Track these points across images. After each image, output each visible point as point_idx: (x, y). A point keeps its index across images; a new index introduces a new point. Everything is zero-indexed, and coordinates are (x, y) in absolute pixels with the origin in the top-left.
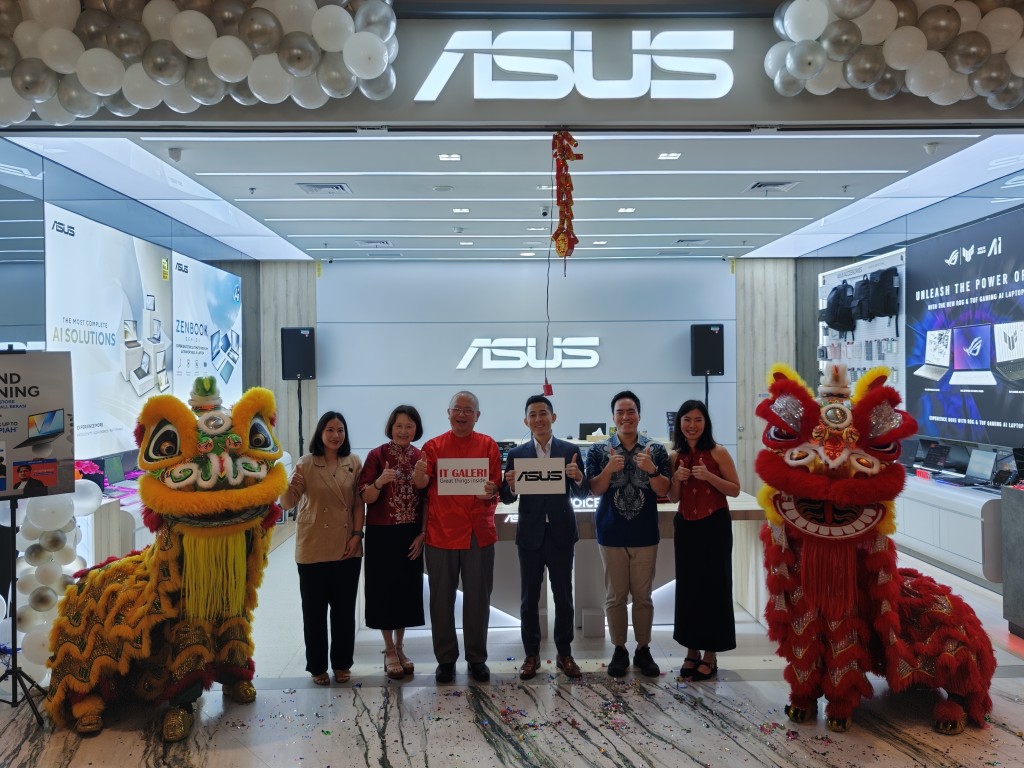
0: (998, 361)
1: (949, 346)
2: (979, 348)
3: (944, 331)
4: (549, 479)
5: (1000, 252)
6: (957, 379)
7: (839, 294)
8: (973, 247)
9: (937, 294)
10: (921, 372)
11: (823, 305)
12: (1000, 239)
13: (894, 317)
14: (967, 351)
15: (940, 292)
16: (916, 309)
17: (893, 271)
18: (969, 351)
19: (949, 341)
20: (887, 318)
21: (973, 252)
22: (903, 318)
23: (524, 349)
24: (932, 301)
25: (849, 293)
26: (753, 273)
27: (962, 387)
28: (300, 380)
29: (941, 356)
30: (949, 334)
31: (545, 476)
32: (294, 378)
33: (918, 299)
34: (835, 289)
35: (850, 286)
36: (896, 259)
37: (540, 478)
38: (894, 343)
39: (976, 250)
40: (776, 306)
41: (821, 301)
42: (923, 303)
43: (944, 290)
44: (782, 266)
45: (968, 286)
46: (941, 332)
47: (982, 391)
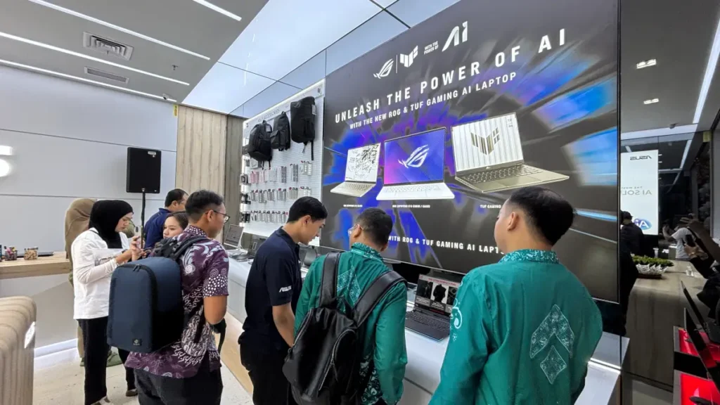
1: (377, 161)
2: (423, 158)
3: (371, 147)
5: (465, 39)
6: (385, 195)
7: (260, 130)
8: (416, 49)
9: (362, 111)
10: (339, 189)
11: (246, 142)
12: (465, 24)
13: (309, 145)
14: (405, 163)
15: (365, 108)
16: (332, 130)
18: (406, 163)
19: (377, 157)
20: (302, 144)
21: (416, 54)
22: (319, 143)
24: (354, 120)
25: (268, 130)
27: (395, 202)
29: (366, 173)
30: (378, 149)
33: (337, 121)
34: (256, 126)
35: (268, 125)
39: (421, 51)
40: (211, 146)
42: (344, 124)
43: (372, 106)
44: (217, 119)
45: (407, 93)
46: (366, 148)
47: (428, 206)
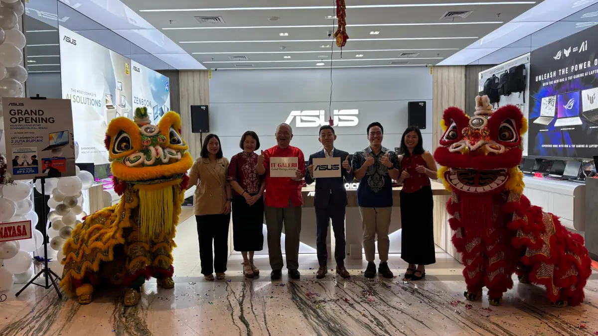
0: (584, 110)
1: (555, 105)
2: (572, 104)
3: (552, 97)
4: (332, 169)
5: (586, 49)
6: (559, 123)
7: (491, 82)
8: (570, 48)
9: (548, 77)
10: (537, 121)
11: (481, 89)
12: (586, 42)
13: (522, 92)
14: (565, 107)
15: (550, 75)
16: (535, 86)
17: (522, 67)
18: (566, 107)
19: (555, 101)
20: (519, 93)
21: (570, 51)
22: (527, 92)
23: (318, 116)
24: (545, 81)
25: (496, 81)
26: (442, 74)
27: (562, 127)
28: (201, 133)
29: (550, 112)
30: (555, 99)
31: (330, 167)
32: (198, 132)
33: (537, 81)
34: (489, 79)
35: (497, 78)
36: (524, 59)
37: (327, 169)
38: (522, 106)
39: (572, 50)
40: (455, 92)
41: (479, 87)
42: (540, 83)
43: (553, 74)
44: (458, 70)
45: (567, 70)
46: (550, 97)
47: (574, 129)
